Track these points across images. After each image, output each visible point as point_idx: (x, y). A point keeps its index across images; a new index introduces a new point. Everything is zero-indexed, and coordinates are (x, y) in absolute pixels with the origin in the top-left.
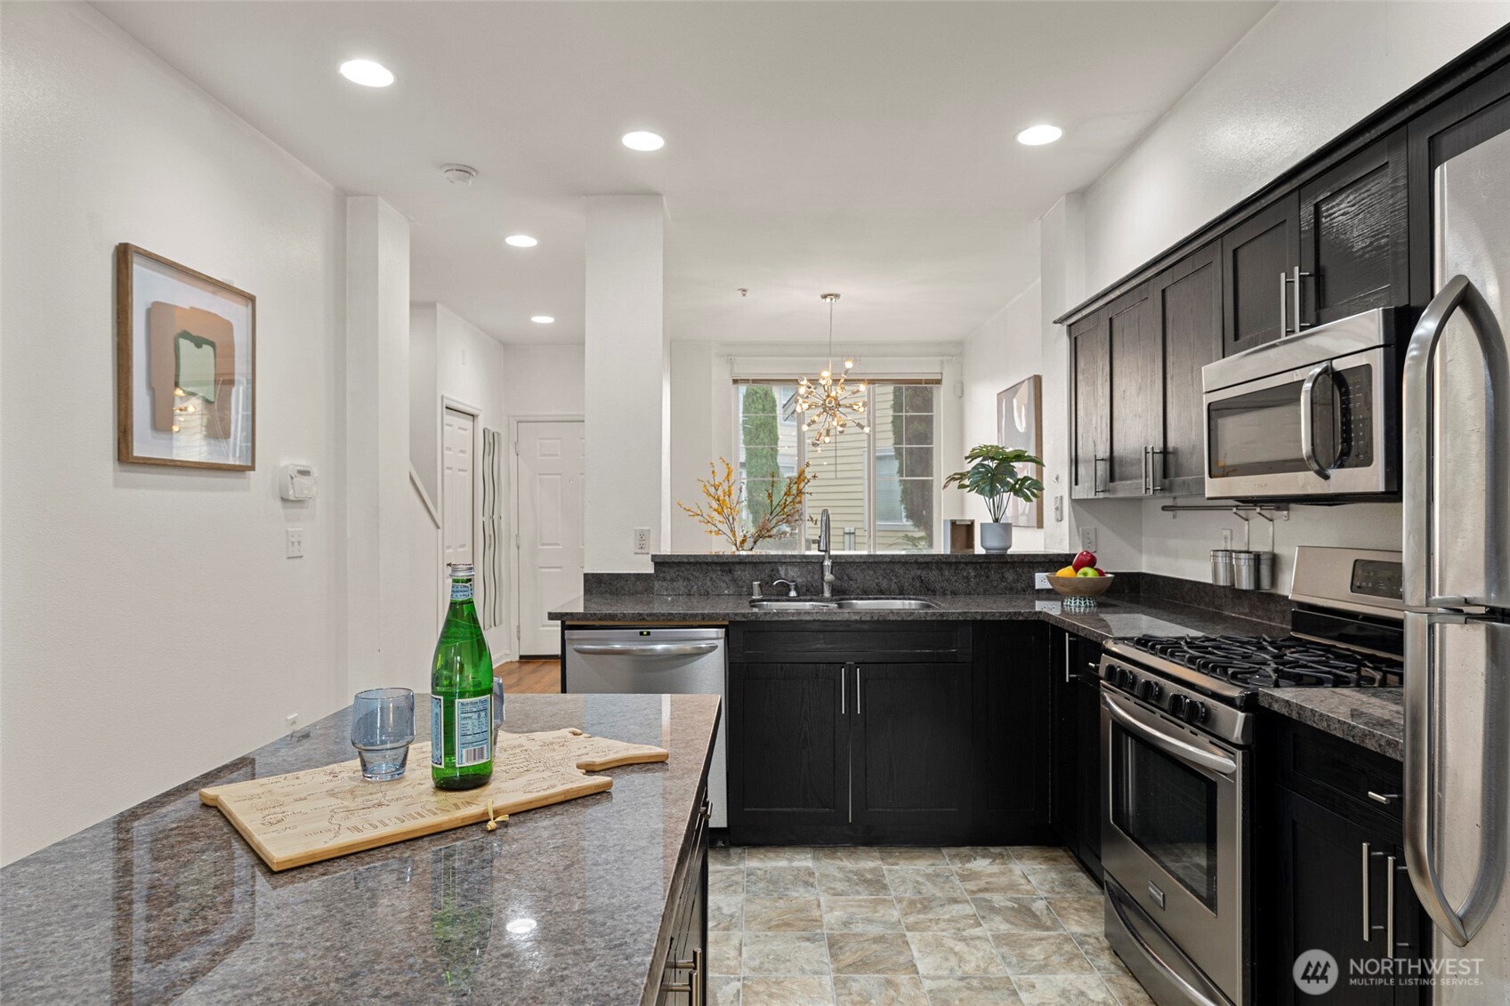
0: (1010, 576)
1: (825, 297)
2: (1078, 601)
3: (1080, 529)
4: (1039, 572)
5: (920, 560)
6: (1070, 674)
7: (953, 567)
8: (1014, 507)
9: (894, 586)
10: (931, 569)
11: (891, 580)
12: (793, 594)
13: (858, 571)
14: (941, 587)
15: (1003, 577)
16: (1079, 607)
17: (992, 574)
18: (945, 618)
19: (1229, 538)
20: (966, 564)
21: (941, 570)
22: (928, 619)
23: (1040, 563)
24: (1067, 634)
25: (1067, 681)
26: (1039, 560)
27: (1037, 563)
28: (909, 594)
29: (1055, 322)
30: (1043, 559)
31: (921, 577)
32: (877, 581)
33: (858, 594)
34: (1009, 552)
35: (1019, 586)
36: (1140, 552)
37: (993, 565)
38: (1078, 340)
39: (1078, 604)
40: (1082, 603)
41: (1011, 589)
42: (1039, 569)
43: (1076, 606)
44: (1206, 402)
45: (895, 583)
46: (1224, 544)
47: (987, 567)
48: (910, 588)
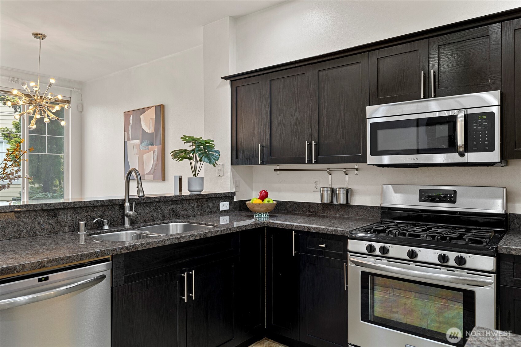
0: (211, 205)
1: (35, 35)
2: (260, 214)
3: (234, 180)
4: (221, 202)
5: (174, 199)
6: (295, 251)
7: (188, 202)
9: (160, 216)
10: (178, 204)
11: (158, 212)
12: (106, 227)
13: (141, 208)
14: (183, 214)
15: (208, 206)
17: (205, 206)
18: (232, 231)
20: (193, 200)
21: (182, 204)
22: (225, 233)
23: (222, 197)
24: (294, 232)
25: (294, 255)
27: (221, 197)
28: (167, 220)
29: (222, 78)
30: (224, 196)
31: (173, 209)
32: (151, 213)
33: (141, 223)
35: (214, 210)
36: (252, 190)
37: (204, 200)
38: (238, 88)
39: (260, 216)
40: (262, 215)
41: (211, 212)
42: (222, 200)
43: (259, 217)
44: (369, 122)
45: (161, 213)
46: (315, 185)
47: (202, 201)
48: (168, 216)
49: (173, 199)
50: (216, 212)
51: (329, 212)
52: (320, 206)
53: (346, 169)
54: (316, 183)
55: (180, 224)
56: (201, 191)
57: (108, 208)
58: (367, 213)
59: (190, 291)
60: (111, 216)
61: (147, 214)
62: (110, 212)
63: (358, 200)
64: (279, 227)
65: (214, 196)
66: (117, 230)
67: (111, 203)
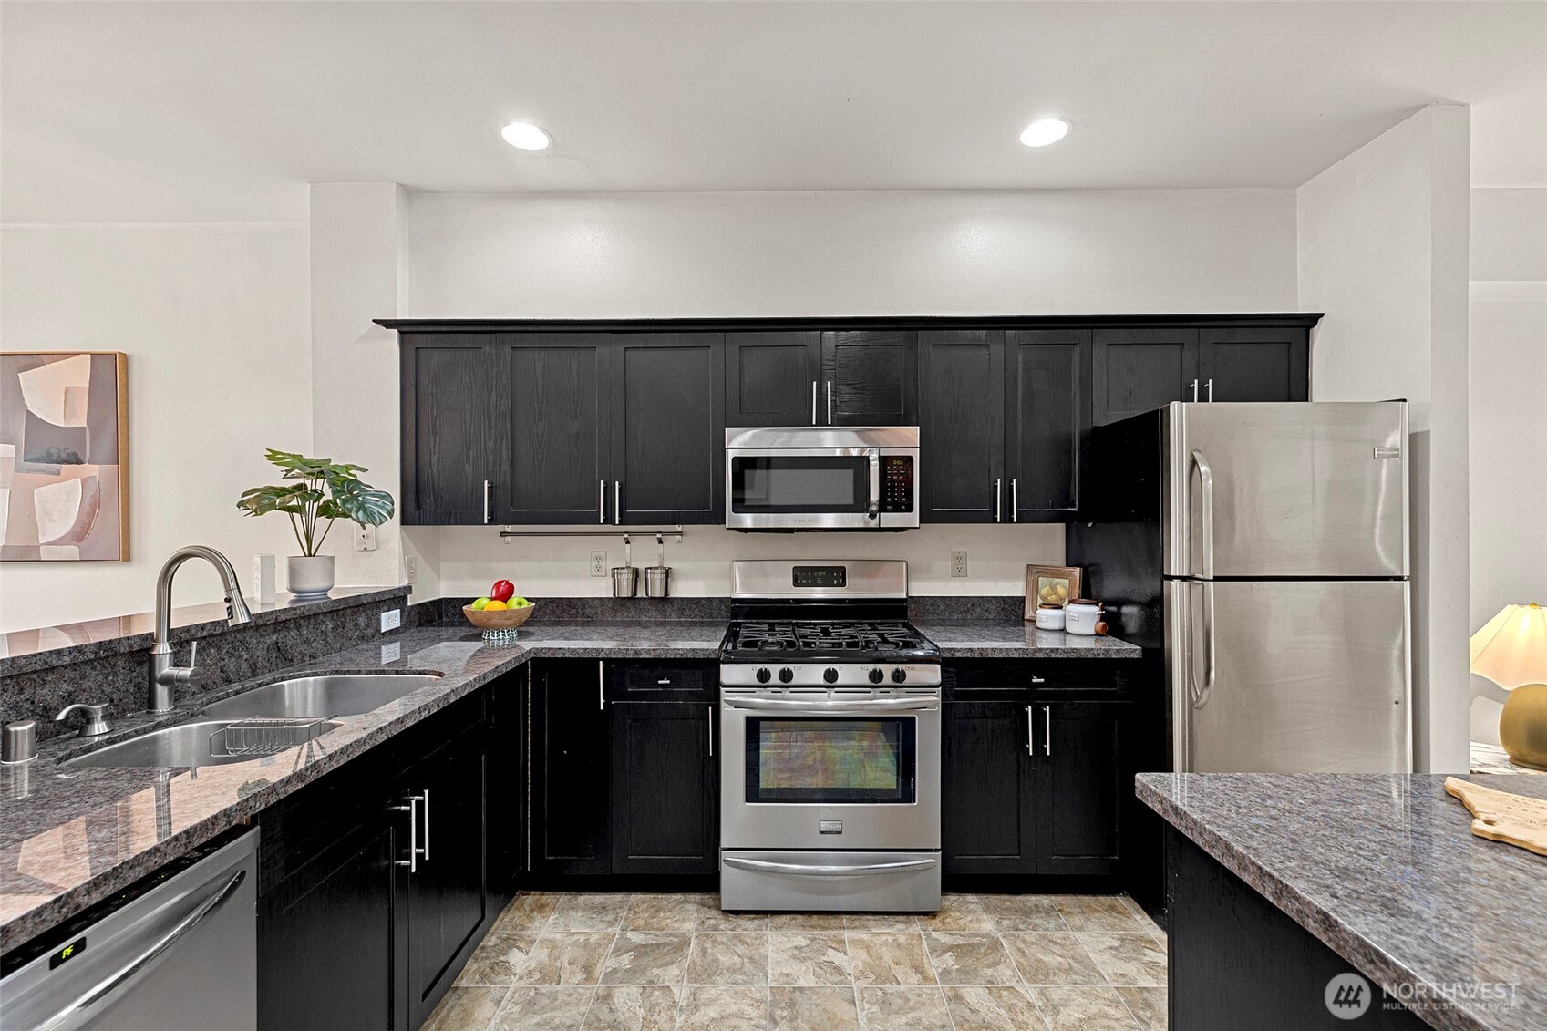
0: (362, 621)
3: (406, 558)
4: (384, 611)
5: (282, 618)
6: (605, 700)
7: (312, 621)
9: (244, 666)
10: (289, 629)
11: (241, 657)
12: (97, 728)
14: (300, 652)
15: (357, 624)
17: (350, 625)
19: (604, 559)
20: (324, 614)
21: (299, 627)
23: (385, 600)
24: (601, 662)
25: (601, 707)
26: (386, 597)
27: (383, 601)
29: (374, 321)
30: (389, 596)
31: (277, 643)
32: (222, 663)
33: (194, 693)
35: (370, 631)
38: (423, 353)
39: (501, 637)
40: (506, 634)
41: (362, 638)
42: (385, 608)
43: (499, 639)
44: (730, 455)
45: (246, 660)
46: (595, 563)
47: (343, 615)
48: (265, 663)
49: (280, 619)
50: (373, 637)
51: (625, 614)
52: (606, 603)
53: (660, 533)
54: (598, 559)
55: (315, 681)
56: (327, 591)
57: (94, 668)
58: (700, 611)
59: (420, 844)
60: (103, 691)
61: (211, 666)
62: (100, 678)
63: (681, 590)
64: (567, 656)
65: (369, 600)
66: (145, 728)
67: (105, 651)
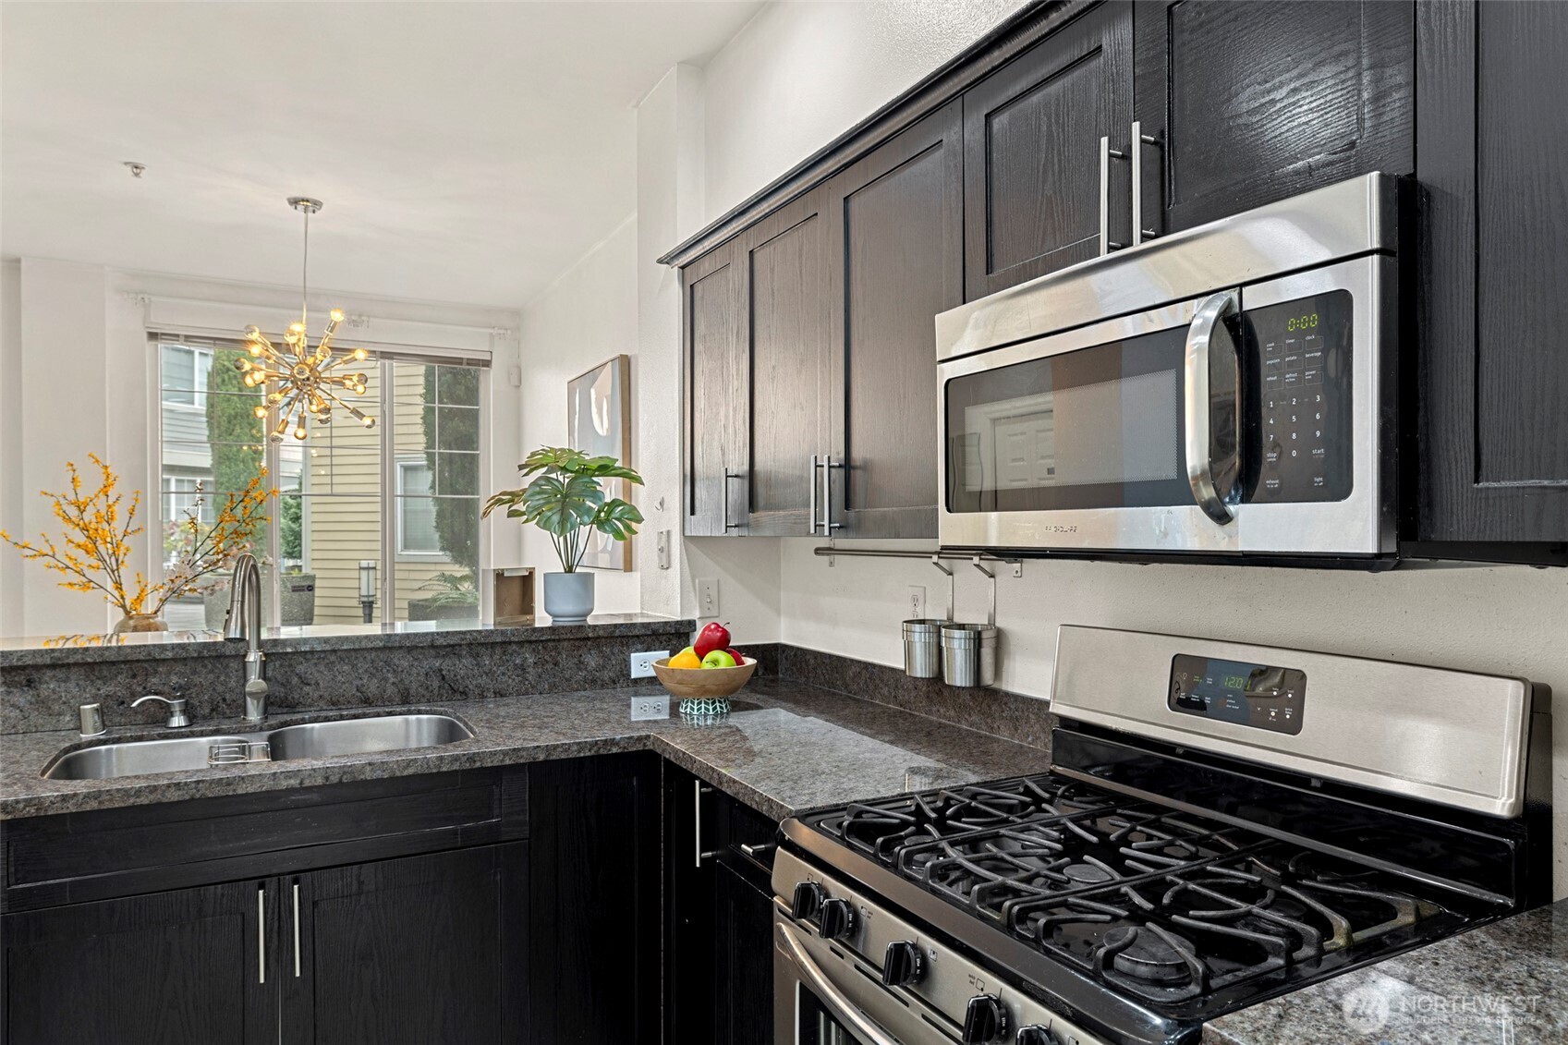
0: (592, 660)
1: (295, 202)
3: (697, 581)
4: (637, 651)
5: (441, 641)
6: (701, 852)
7: (498, 650)
8: (596, 544)
9: (390, 690)
10: (460, 657)
11: (386, 679)
12: (178, 721)
13: (322, 668)
15: (581, 663)
16: (706, 715)
17: (567, 662)
19: (921, 600)
20: (521, 643)
21: (475, 656)
23: (638, 636)
24: (697, 782)
25: (698, 865)
26: (636, 632)
27: (633, 636)
28: (419, 702)
29: (660, 261)
30: (643, 631)
31: (441, 670)
32: (359, 683)
34: (590, 621)
35: (607, 675)
36: (779, 613)
37: (566, 644)
38: (698, 289)
41: (593, 682)
42: (639, 646)
44: (941, 376)
45: (393, 683)
46: (911, 608)
47: (556, 648)
48: (421, 691)
49: (438, 643)
50: (614, 682)
54: (915, 601)
57: (205, 666)
60: (214, 689)
61: (344, 683)
62: (211, 676)
63: (1019, 677)
65: (601, 633)
67: (209, 651)
